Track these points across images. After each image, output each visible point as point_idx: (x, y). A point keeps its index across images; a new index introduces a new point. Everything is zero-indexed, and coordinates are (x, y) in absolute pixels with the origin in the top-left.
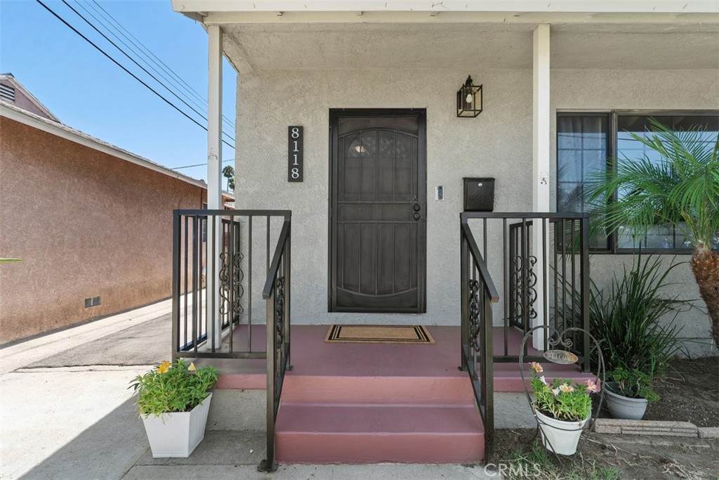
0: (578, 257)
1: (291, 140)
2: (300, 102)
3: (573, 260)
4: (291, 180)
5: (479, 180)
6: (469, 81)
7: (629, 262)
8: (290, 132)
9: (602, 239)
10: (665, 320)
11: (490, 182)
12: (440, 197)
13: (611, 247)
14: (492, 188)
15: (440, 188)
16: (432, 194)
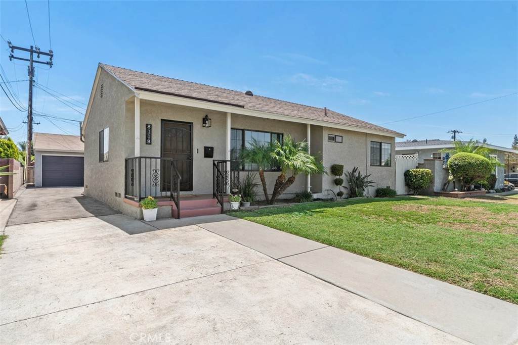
0: (237, 172)
1: (147, 129)
2: (150, 115)
3: (234, 173)
4: (147, 143)
5: (209, 148)
6: (207, 116)
7: (247, 173)
8: (147, 126)
9: (241, 167)
10: (255, 189)
11: (212, 148)
12: (198, 153)
13: (243, 170)
14: (213, 150)
15: (198, 150)
16: (195, 151)
